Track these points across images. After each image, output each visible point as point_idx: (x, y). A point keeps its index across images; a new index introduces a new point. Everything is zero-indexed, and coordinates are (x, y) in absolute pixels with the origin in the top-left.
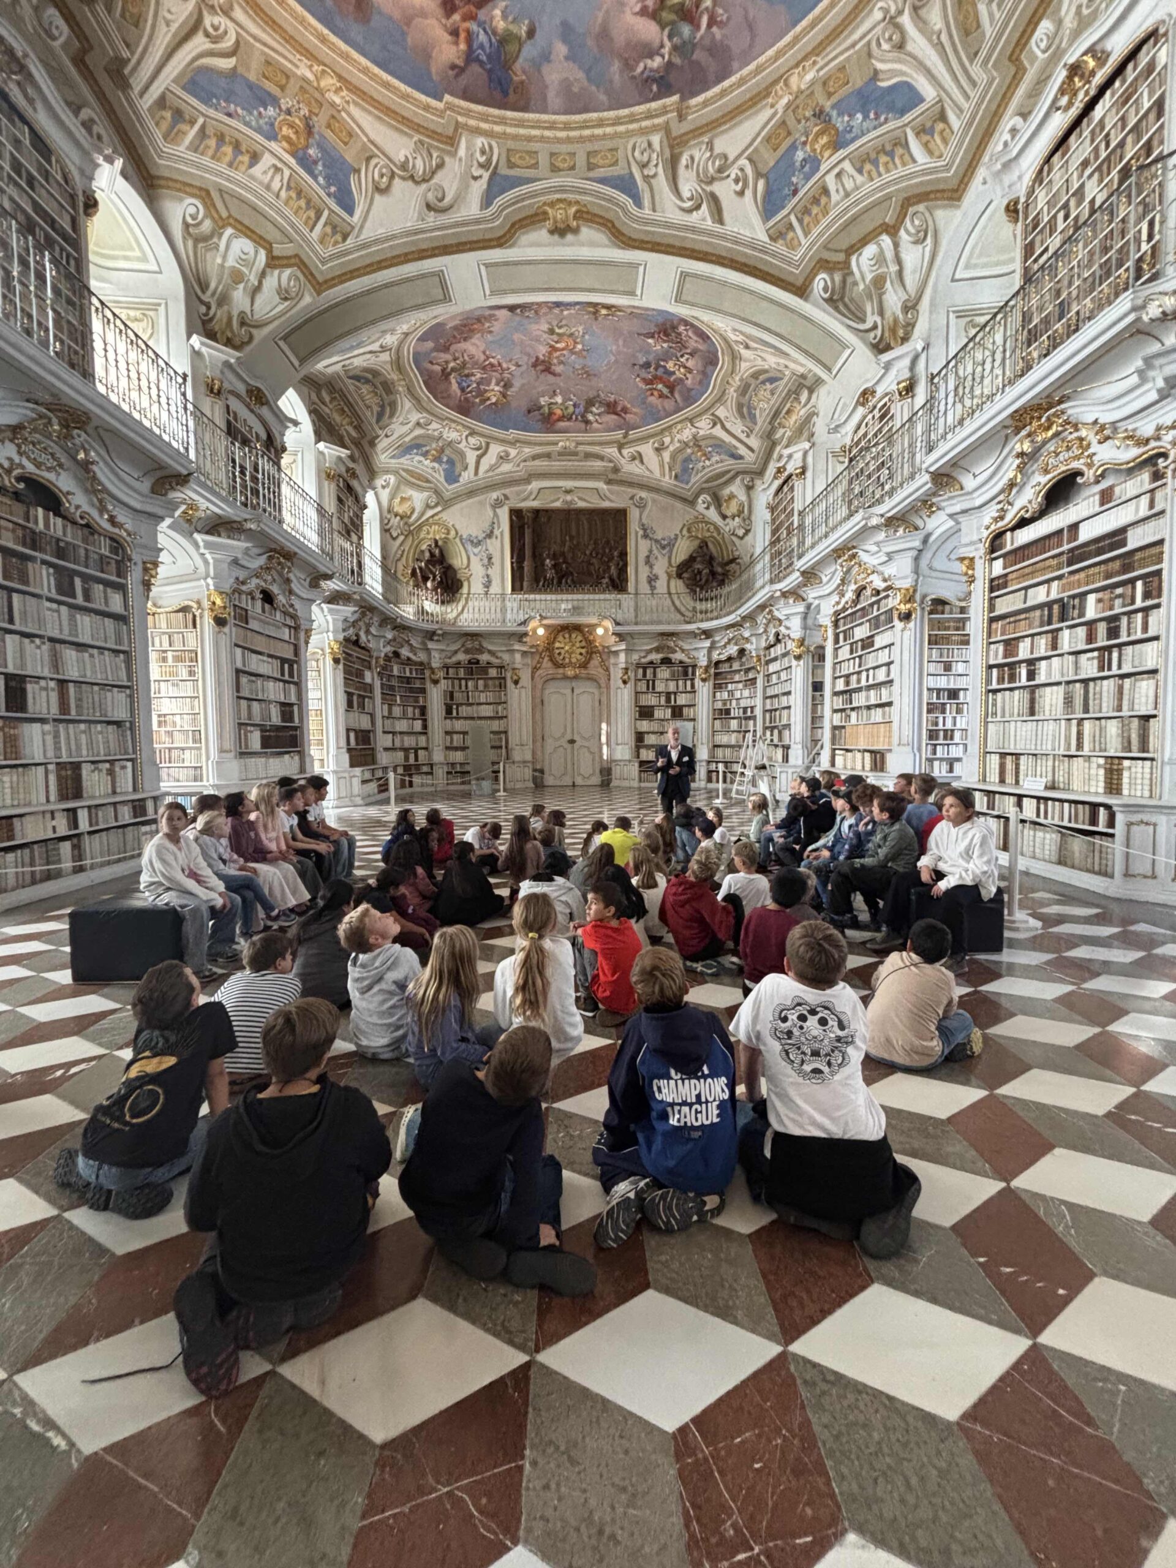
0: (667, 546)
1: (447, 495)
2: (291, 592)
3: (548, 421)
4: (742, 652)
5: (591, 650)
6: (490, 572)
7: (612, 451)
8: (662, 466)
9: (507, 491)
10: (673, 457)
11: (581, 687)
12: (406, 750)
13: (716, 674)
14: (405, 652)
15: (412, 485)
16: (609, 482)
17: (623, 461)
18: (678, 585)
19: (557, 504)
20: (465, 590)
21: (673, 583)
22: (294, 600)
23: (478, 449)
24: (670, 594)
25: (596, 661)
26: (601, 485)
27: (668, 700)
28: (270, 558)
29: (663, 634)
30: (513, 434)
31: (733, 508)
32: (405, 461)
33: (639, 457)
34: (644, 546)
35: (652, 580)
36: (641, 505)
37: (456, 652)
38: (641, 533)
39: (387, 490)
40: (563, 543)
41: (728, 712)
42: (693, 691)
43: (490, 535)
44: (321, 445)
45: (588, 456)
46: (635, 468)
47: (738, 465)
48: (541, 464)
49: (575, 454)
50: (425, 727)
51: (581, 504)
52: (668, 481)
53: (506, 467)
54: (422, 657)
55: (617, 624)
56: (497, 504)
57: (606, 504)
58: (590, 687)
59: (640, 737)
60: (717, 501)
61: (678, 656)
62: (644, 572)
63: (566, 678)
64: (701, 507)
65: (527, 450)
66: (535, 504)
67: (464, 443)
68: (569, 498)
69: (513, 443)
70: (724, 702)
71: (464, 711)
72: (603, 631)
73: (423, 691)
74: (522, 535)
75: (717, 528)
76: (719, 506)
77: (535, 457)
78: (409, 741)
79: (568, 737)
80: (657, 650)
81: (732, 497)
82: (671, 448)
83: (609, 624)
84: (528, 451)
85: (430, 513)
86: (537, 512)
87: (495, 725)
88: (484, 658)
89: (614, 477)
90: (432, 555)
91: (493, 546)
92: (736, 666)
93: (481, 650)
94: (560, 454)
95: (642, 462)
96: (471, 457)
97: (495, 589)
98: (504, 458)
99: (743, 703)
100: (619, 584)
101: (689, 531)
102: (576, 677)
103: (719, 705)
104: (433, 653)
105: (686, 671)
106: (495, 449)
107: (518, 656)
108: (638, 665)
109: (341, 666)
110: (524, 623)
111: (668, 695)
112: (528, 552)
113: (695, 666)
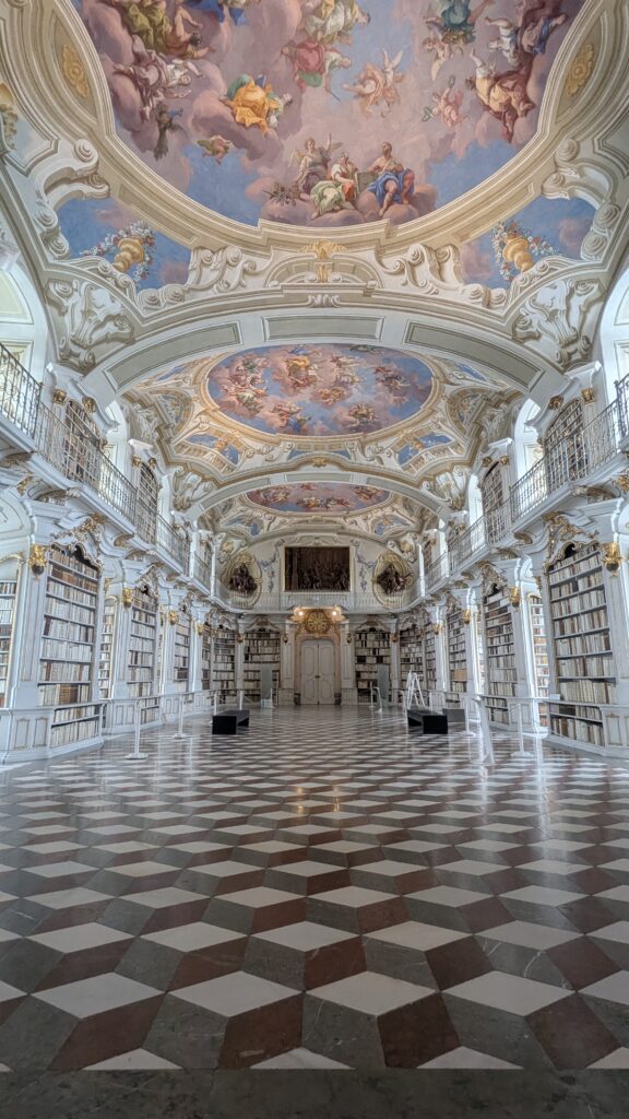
0: (371, 566)
1: (252, 540)
3: (307, 507)
4: (414, 626)
5: (329, 623)
6: (273, 580)
7: (342, 520)
8: (367, 527)
9: (284, 538)
10: (373, 522)
11: (322, 644)
12: (222, 681)
13: (401, 638)
14: (226, 625)
15: (234, 537)
16: (340, 534)
17: (347, 524)
18: (378, 589)
19: (311, 545)
23: (270, 519)
24: (374, 592)
25: (332, 630)
26: (335, 536)
27: (374, 653)
29: (370, 615)
30: (289, 513)
31: (407, 547)
32: (232, 527)
33: (355, 523)
34: (359, 567)
35: (363, 585)
36: (357, 545)
37: (252, 625)
38: (356, 559)
40: (314, 564)
41: (408, 660)
42: (389, 648)
43: (274, 561)
44: (201, 531)
45: (328, 521)
46: (353, 527)
47: (407, 528)
48: (303, 525)
49: (321, 521)
50: (233, 668)
51: (324, 545)
52: (371, 533)
53: (283, 527)
54: (234, 628)
55: (344, 609)
56: (278, 544)
57: (337, 545)
58: (329, 645)
59: (358, 674)
60: (398, 544)
61: (379, 627)
62: (359, 580)
63: (315, 639)
64: (389, 547)
66: (299, 545)
67: (263, 517)
68: (317, 541)
69: (289, 516)
70: (406, 654)
71: (256, 658)
72: (336, 614)
73: (233, 647)
74: (291, 561)
75: (399, 557)
76: (399, 546)
77: (300, 522)
78: (224, 676)
79: (316, 674)
80: (367, 623)
81: (405, 542)
83: (338, 609)
84: (296, 519)
86: (300, 549)
87: (273, 667)
88: (268, 628)
89: (342, 531)
91: (275, 566)
92: (412, 634)
93: (266, 623)
94: (313, 521)
96: (266, 523)
97: (275, 589)
98: (283, 523)
99: (417, 655)
100: (344, 587)
101: (383, 558)
102: (320, 639)
103: (404, 656)
104: (240, 626)
105: (384, 636)
106: (279, 519)
107: (287, 627)
108: (356, 632)
109: (202, 637)
110: (292, 608)
111: (374, 650)
112: (295, 569)
113: (389, 633)
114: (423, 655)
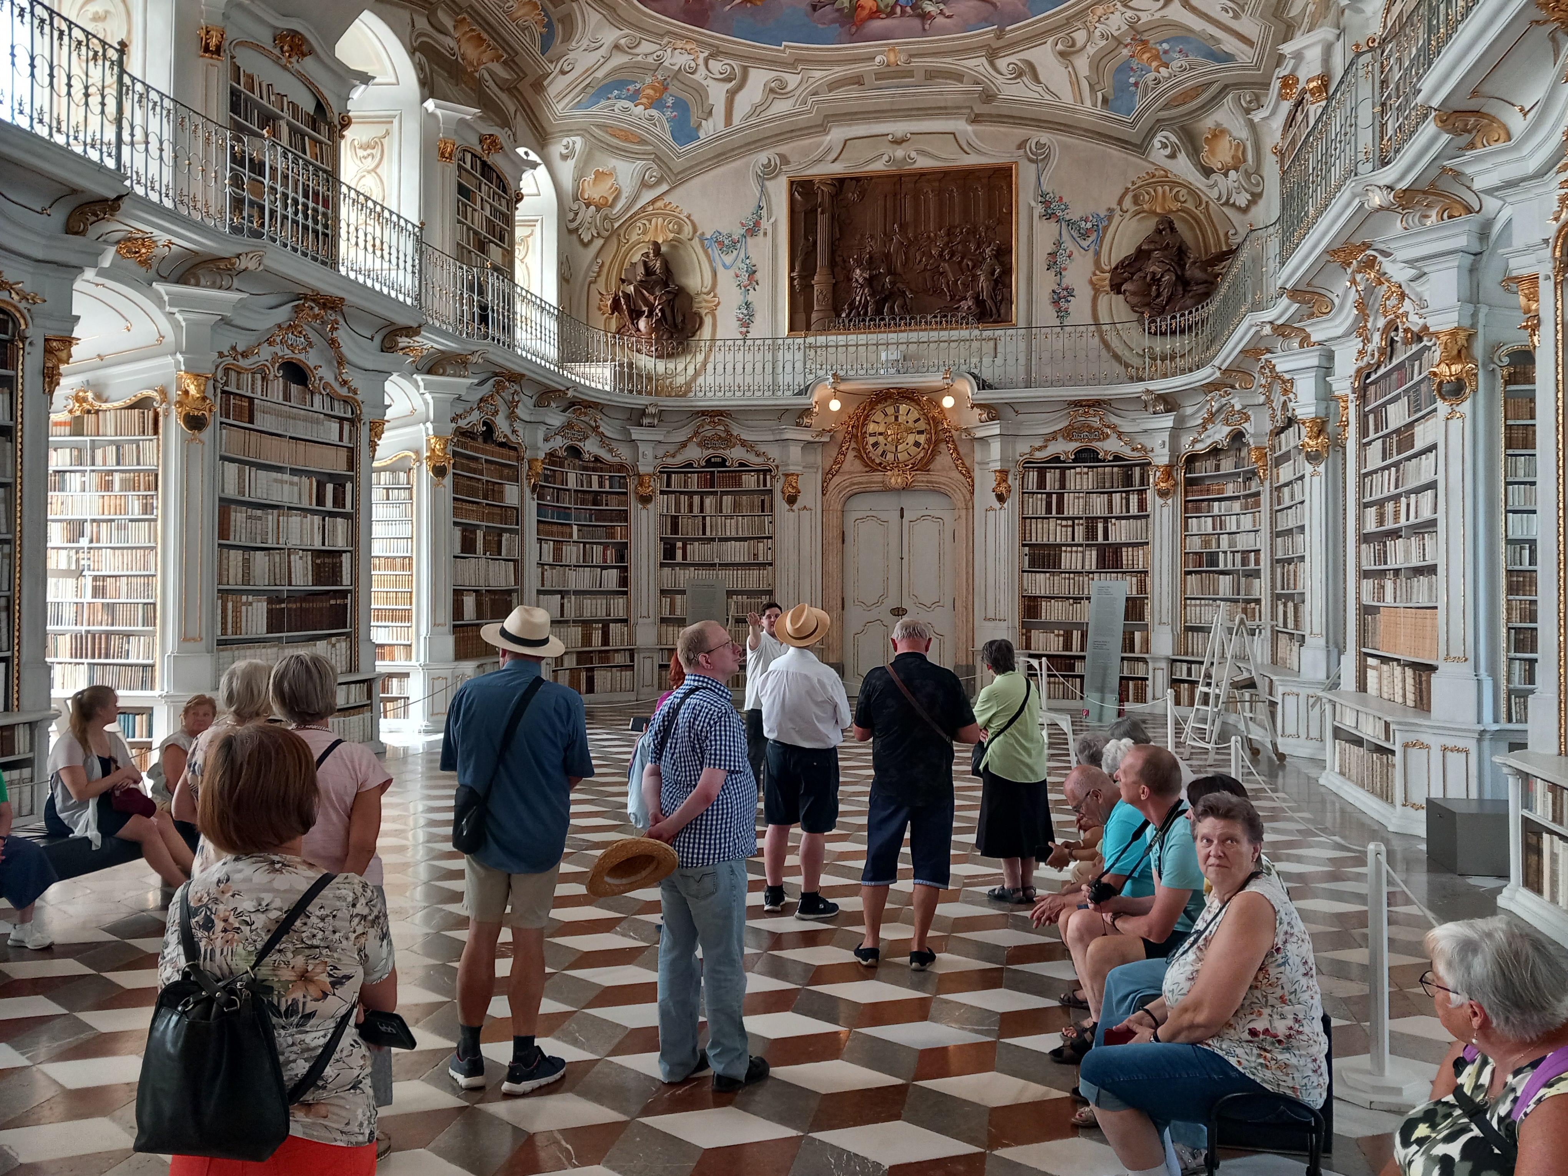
0: (1092, 231)
1: (678, 163)
2: (341, 361)
4: (1238, 437)
5: (936, 435)
6: (752, 296)
7: (978, 64)
8: (1075, 82)
9: (784, 149)
10: (1096, 64)
11: (914, 505)
12: (586, 624)
13: (1190, 483)
14: (591, 447)
15: (615, 150)
16: (976, 119)
17: (999, 80)
18: (1113, 309)
19: (879, 166)
20: (706, 333)
21: (1103, 301)
22: (348, 373)
23: (728, 80)
24: (1097, 324)
25: (944, 459)
26: (960, 126)
27: (1091, 532)
28: (297, 309)
29: (1078, 404)
30: (788, 48)
31: (1223, 154)
32: (600, 110)
33: (1031, 71)
34: (1045, 235)
35: (1061, 298)
36: (1040, 158)
37: (684, 445)
38: (1039, 209)
39: (571, 163)
40: (888, 237)
41: (1213, 559)
42: (1143, 515)
43: (753, 230)
44: (430, 104)
45: (932, 75)
46: (1025, 91)
47: (1226, 73)
48: (846, 97)
49: (910, 74)
50: (624, 581)
51: (923, 163)
52: (1089, 110)
53: (781, 107)
54: (624, 454)
55: (983, 385)
56: (769, 172)
57: (973, 160)
58: (934, 505)
59: (1032, 604)
60: (1191, 142)
61: (1111, 446)
62: (1045, 283)
63: (887, 490)
64: (1158, 154)
65: (818, 74)
66: (838, 169)
67: (702, 70)
68: (900, 153)
69: (792, 65)
70: (1206, 538)
71: (696, 552)
72: (956, 400)
73: (623, 516)
74: (811, 228)
75: (1193, 192)
76: (1194, 152)
77: (833, 86)
78: (593, 608)
79: (892, 602)
80: (1068, 433)
81: (1218, 133)
82: (1091, 50)
83: (967, 387)
85: (648, 196)
86: (840, 183)
87: (752, 580)
88: (736, 454)
89: (985, 108)
90: (649, 271)
91: (758, 250)
92: (1227, 465)
93: (729, 440)
94: (879, 76)
95: (1037, 80)
96: (717, 93)
97: (760, 328)
98: (776, 91)
99: (1244, 542)
101: (1136, 200)
102: (906, 488)
103: (1195, 544)
104: (642, 448)
105: (1128, 475)
106: (759, 78)
107: (795, 452)
108: (1028, 465)
109: (448, 480)
110: (806, 389)
111: (1091, 523)
112: (821, 259)
113: (1145, 466)
114: (1262, 542)
